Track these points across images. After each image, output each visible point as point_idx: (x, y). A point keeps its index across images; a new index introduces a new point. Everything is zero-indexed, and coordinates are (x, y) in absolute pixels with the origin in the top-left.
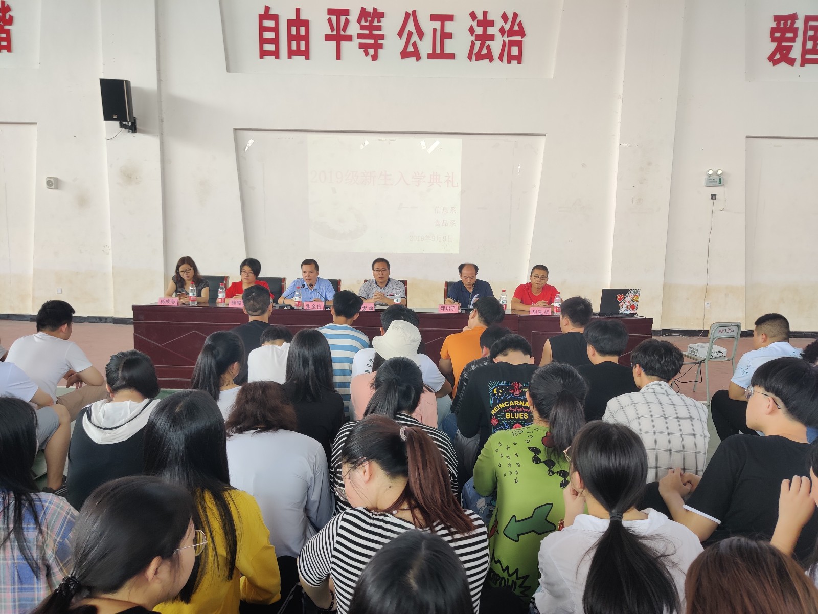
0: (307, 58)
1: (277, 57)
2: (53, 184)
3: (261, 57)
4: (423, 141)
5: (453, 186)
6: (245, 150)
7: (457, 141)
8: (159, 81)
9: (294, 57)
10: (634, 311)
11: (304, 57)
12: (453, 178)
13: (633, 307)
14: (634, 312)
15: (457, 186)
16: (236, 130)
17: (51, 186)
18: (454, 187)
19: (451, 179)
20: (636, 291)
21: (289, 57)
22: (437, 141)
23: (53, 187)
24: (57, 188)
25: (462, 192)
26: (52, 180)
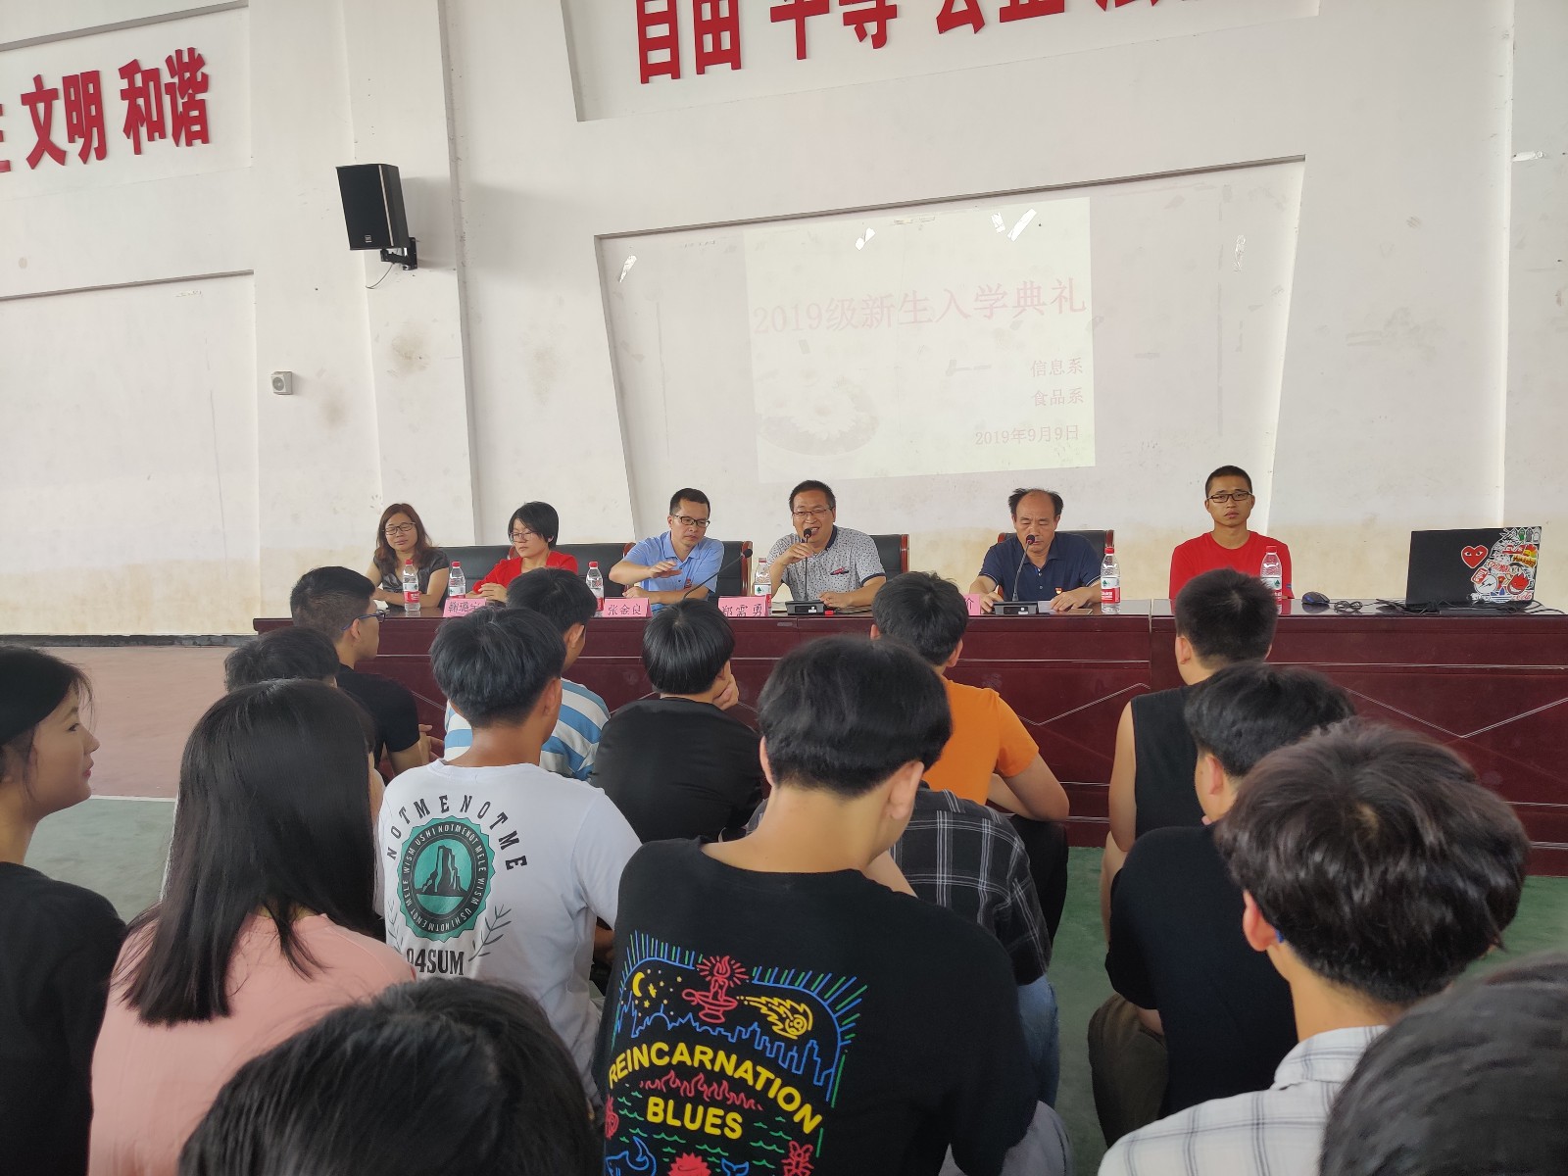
0: (737, 65)
1: (676, 75)
2: (285, 384)
3: (645, 80)
4: (996, 215)
5: (1072, 309)
6: (620, 278)
7: (1078, 205)
8: (455, 159)
9: (711, 69)
10: (1524, 593)
11: (729, 65)
12: (1071, 292)
13: (1520, 582)
14: (1524, 595)
15: (1084, 308)
16: (600, 238)
17: (281, 388)
18: (1075, 311)
19: (1066, 293)
20: (1526, 533)
21: (700, 71)
22: (1029, 212)
23: (284, 390)
24: (291, 392)
25: (1096, 322)
26: (281, 376)
